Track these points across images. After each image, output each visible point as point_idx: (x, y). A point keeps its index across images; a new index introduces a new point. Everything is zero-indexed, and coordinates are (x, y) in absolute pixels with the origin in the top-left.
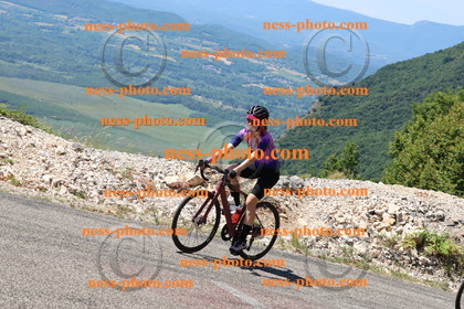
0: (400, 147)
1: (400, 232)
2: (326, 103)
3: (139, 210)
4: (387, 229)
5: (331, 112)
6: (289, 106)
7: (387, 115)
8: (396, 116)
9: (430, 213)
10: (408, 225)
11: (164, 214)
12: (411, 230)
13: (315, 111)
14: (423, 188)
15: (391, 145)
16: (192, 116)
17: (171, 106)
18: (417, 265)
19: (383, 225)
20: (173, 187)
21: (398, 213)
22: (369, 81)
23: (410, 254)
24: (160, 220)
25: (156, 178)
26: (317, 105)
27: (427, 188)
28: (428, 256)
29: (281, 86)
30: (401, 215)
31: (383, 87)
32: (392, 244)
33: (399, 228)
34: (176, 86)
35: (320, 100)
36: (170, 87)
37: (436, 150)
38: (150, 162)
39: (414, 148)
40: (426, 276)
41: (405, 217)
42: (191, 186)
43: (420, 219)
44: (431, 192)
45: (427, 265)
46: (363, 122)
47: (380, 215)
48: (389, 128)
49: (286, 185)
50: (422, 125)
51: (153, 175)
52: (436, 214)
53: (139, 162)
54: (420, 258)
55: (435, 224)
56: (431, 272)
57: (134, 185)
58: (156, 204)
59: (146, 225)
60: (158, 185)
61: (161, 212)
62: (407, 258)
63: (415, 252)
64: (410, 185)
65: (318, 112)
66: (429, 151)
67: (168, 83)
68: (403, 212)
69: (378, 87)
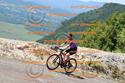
0: (84, 36)
1: (84, 60)
2: (63, 24)
3: (9, 55)
4: (80, 60)
5: (65, 27)
6: (53, 25)
7: (81, 27)
8: (83, 28)
9: (92, 55)
10: (86, 58)
11: (16, 56)
12: (87, 60)
13: (60, 26)
14: (91, 48)
15: (82, 36)
16: (25, 28)
17: (19, 25)
18: (89, 69)
19: (79, 58)
20: (19, 48)
21: (83, 55)
22: (76, 18)
23: (87, 67)
24: (15, 58)
25: (14, 46)
26: (61, 25)
27: (92, 48)
28: (92, 67)
29: (50, 19)
30: (84, 55)
31: (79, 19)
32: (82, 64)
33: (84, 59)
34: (20, 19)
35: (62, 23)
36: (18, 20)
37: (94, 37)
38: (12, 41)
39: (88, 37)
40: (91, 73)
41: (85, 56)
42: (24, 48)
43: (89, 57)
44: (93, 49)
45: (91, 69)
46: (74, 29)
47: (78, 56)
48: (81, 31)
49: (52, 47)
50: (90, 30)
51: (13, 45)
52: (94, 55)
53: (9, 41)
54: (90, 68)
55: (94, 58)
56: (92, 72)
57: (8, 48)
58: (14, 53)
59: (11, 59)
60: (15, 48)
61: (15, 56)
62: (86, 68)
63: (88, 66)
64: (87, 47)
65: (61, 27)
66: (92, 38)
67: (18, 18)
68: (85, 55)
69: (78, 20)
